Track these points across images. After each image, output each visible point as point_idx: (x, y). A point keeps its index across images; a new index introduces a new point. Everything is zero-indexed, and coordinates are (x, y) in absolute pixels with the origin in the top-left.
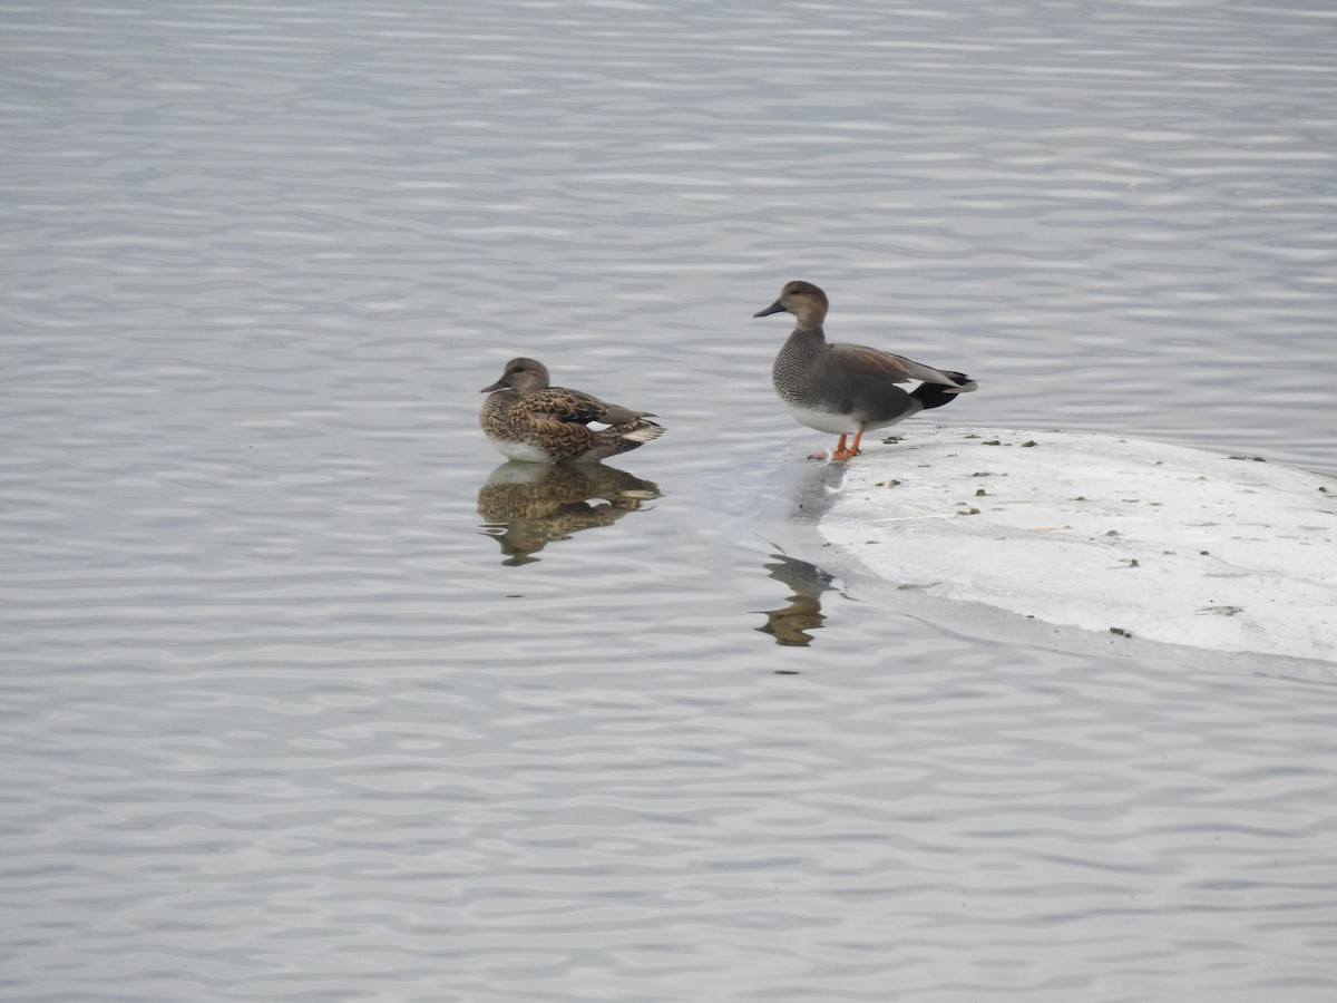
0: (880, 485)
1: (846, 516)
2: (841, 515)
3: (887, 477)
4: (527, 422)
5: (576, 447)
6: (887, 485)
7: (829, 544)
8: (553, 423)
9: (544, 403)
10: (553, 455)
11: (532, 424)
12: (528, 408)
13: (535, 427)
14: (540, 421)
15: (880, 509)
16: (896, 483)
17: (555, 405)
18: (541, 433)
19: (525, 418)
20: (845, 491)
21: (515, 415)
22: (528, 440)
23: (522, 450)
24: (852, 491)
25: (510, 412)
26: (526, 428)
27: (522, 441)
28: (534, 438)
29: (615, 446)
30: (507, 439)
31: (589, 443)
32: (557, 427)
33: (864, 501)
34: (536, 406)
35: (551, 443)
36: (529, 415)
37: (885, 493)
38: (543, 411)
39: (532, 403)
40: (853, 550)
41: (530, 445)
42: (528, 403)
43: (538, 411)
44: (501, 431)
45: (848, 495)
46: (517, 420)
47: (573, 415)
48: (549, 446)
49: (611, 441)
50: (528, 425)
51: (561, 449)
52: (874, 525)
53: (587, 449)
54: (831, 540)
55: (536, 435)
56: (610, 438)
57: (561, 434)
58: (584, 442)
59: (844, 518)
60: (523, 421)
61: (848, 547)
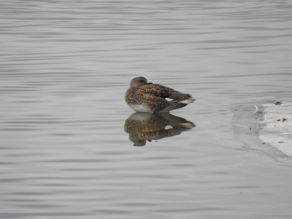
0: (279, 120)
1: (269, 132)
2: (266, 132)
3: (281, 118)
4: (143, 96)
5: (160, 106)
6: (281, 120)
7: (265, 143)
8: (152, 97)
9: (148, 90)
10: (152, 109)
11: (144, 97)
12: (142, 91)
13: (146, 98)
14: (147, 96)
15: (281, 130)
16: (284, 120)
17: (152, 90)
18: (148, 100)
19: (142, 95)
20: (266, 123)
21: (138, 94)
22: (143, 104)
23: (142, 107)
24: (268, 123)
25: (136, 94)
26: (142, 99)
27: (141, 104)
28: (145, 102)
29: (176, 105)
30: (136, 104)
31: (166, 104)
32: (153, 98)
33: (274, 127)
34: (145, 91)
35: (151, 104)
36: (143, 94)
37: (281, 124)
38: (148, 92)
39: (144, 89)
40: (274, 145)
41: (144, 105)
42: (142, 89)
43: (146, 92)
44: (134, 101)
45: (268, 124)
46: (139, 96)
47: (159, 95)
48: (150, 105)
49: (174, 104)
50: (143, 98)
51: (155, 106)
52: (280, 136)
53: (165, 107)
54: (266, 142)
55: (146, 101)
56: (174, 103)
57: (155, 100)
58: (164, 104)
59: (268, 133)
60: (141, 96)
61: (272, 144)
